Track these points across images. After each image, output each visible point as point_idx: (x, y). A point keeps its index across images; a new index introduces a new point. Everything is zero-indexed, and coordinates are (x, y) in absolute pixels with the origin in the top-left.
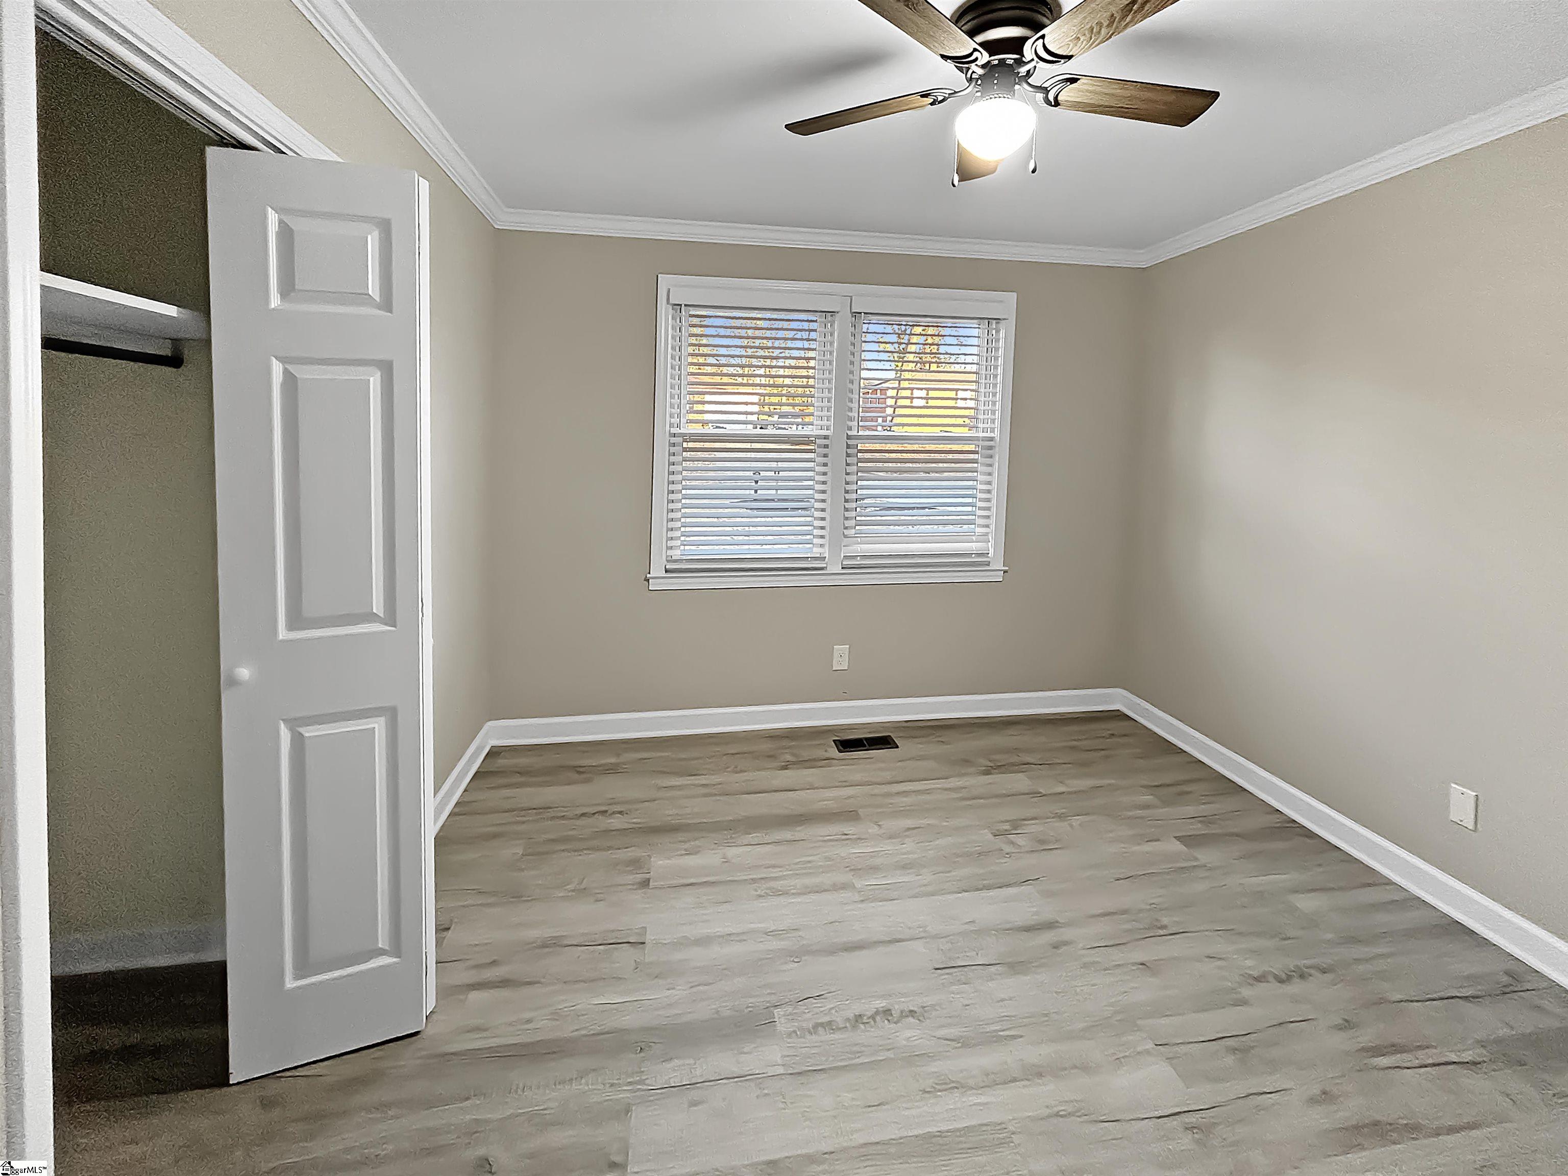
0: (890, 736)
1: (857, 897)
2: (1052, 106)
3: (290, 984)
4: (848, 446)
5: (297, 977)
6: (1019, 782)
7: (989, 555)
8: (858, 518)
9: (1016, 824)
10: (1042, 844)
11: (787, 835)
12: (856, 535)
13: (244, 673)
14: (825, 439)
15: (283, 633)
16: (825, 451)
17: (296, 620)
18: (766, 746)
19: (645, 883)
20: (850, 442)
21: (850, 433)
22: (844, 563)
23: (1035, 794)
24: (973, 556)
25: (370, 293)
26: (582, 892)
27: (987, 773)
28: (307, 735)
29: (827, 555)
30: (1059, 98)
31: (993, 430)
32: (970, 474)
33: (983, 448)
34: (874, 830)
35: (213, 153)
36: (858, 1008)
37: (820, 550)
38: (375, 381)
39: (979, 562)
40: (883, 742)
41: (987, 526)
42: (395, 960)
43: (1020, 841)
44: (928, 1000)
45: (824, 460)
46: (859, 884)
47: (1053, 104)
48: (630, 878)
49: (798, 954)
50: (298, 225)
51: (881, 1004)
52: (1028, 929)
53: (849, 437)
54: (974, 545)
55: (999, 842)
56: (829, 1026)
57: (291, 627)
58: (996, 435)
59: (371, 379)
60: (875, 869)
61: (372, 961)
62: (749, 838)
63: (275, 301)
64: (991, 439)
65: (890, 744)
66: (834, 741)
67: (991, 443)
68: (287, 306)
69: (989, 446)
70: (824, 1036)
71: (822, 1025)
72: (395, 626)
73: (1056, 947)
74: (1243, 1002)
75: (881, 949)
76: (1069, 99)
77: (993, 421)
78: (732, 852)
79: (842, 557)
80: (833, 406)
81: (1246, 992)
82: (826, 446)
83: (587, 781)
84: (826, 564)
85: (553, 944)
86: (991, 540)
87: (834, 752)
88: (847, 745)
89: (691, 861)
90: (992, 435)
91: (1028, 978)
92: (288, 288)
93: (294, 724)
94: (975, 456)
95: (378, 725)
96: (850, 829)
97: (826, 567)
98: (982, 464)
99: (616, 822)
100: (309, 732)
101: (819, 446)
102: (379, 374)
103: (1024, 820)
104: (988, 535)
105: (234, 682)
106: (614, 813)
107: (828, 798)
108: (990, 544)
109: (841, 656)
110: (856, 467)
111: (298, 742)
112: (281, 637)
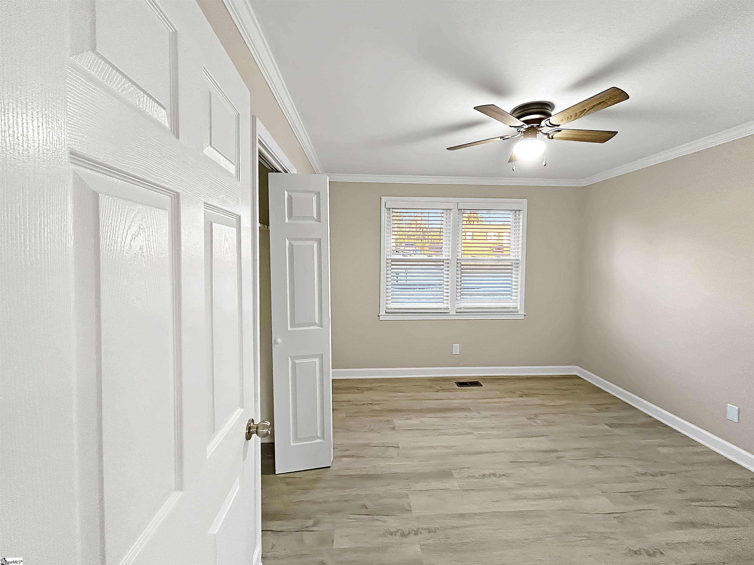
0: (478, 381)
1: (476, 437)
2: (550, 139)
3: (292, 444)
4: (457, 263)
5: (294, 443)
6: (536, 400)
7: (518, 308)
8: (462, 292)
9: (536, 415)
10: (549, 423)
11: (444, 415)
12: (461, 299)
13: (279, 341)
14: (448, 260)
15: (289, 329)
16: (448, 265)
17: (293, 324)
18: (429, 383)
19: (394, 428)
20: (458, 261)
21: (458, 258)
22: (457, 311)
23: (543, 405)
24: (511, 308)
25: (314, 216)
26: (371, 430)
27: (521, 396)
28: (296, 362)
29: (450, 307)
30: (553, 136)
31: (518, 256)
32: (509, 274)
33: (514, 263)
34: (477, 415)
35: (270, 174)
36: (484, 472)
37: (447, 305)
38: (315, 245)
39: (514, 311)
40: (475, 384)
41: (517, 296)
42: (323, 441)
43: (539, 422)
44: (510, 472)
45: (448, 269)
46: (476, 433)
47: (551, 138)
48: (387, 426)
49: (458, 454)
50: (293, 195)
51: (492, 472)
52: (546, 451)
53: (458, 260)
54: (511, 304)
55: (529, 422)
56: (474, 477)
57: (291, 327)
58: (520, 258)
59: (314, 245)
60: (481, 428)
61: (316, 440)
62: (430, 415)
63: (287, 220)
64: (518, 260)
65: (479, 384)
66: (455, 383)
67: (517, 262)
68: (292, 222)
69: (517, 263)
70: (471, 480)
71: (471, 476)
72: (322, 327)
73: (558, 458)
74: (637, 482)
75: (488, 454)
76: (557, 136)
77: (518, 252)
78: (423, 419)
79: (456, 308)
80: (451, 247)
81: (638, 478)
82: (448, 263)
83: (361, 393)
84: (450, 311)
85: (367, 446)
86: (518, 302)
87: (456, 386)
88: (461, 384)
89: (409, 422)
90: (518, 258)
91: (547, 467)
92: (290, 215)
93: (293, 358)
94: (511, 267)
95: (317, 360)
96: (468, 414)
97: (449, 312)
98: (514, 271)
99: (376, 407)
100: (297, 361)
101: (445, 263)
102: (316, 243)
103: (539, 414)
104: (517, 300)
105: (276, 343)
106: (375, 404)
107: (456, 403)
108: (518, 304)
109: (456, 349)
110: (460, 272)
111: (294, 364)
112: (289, 330)
